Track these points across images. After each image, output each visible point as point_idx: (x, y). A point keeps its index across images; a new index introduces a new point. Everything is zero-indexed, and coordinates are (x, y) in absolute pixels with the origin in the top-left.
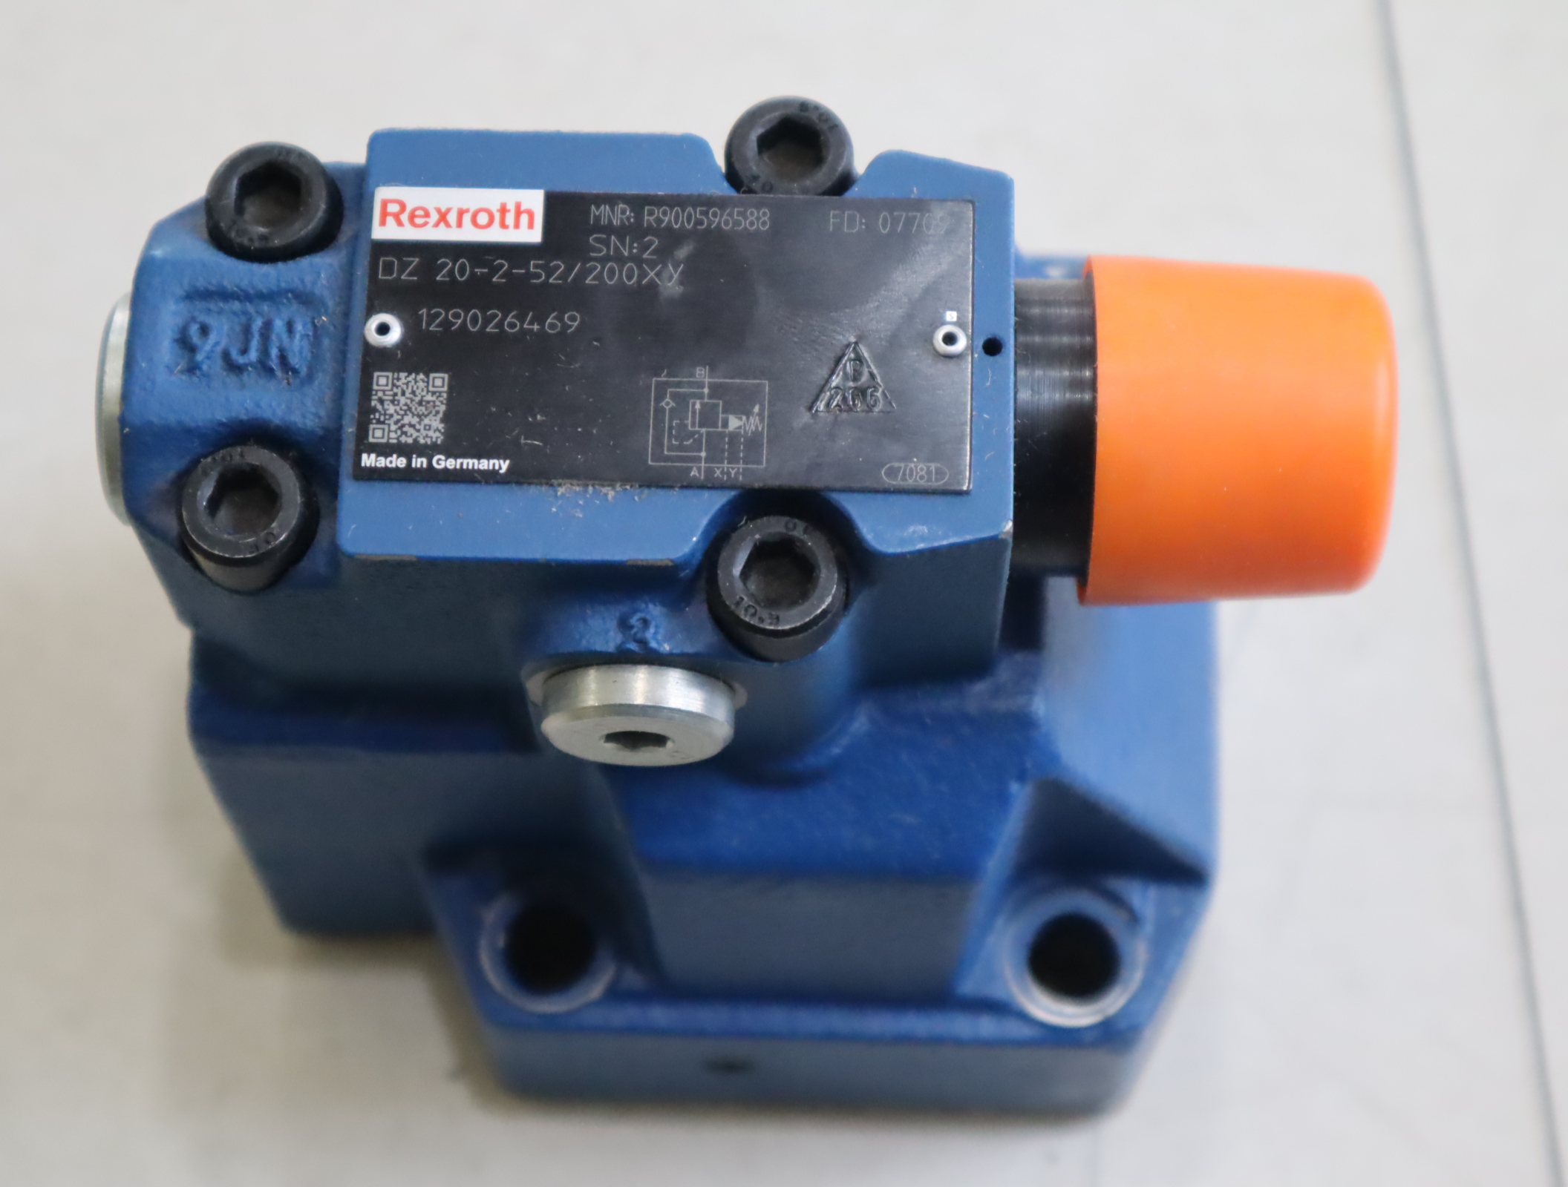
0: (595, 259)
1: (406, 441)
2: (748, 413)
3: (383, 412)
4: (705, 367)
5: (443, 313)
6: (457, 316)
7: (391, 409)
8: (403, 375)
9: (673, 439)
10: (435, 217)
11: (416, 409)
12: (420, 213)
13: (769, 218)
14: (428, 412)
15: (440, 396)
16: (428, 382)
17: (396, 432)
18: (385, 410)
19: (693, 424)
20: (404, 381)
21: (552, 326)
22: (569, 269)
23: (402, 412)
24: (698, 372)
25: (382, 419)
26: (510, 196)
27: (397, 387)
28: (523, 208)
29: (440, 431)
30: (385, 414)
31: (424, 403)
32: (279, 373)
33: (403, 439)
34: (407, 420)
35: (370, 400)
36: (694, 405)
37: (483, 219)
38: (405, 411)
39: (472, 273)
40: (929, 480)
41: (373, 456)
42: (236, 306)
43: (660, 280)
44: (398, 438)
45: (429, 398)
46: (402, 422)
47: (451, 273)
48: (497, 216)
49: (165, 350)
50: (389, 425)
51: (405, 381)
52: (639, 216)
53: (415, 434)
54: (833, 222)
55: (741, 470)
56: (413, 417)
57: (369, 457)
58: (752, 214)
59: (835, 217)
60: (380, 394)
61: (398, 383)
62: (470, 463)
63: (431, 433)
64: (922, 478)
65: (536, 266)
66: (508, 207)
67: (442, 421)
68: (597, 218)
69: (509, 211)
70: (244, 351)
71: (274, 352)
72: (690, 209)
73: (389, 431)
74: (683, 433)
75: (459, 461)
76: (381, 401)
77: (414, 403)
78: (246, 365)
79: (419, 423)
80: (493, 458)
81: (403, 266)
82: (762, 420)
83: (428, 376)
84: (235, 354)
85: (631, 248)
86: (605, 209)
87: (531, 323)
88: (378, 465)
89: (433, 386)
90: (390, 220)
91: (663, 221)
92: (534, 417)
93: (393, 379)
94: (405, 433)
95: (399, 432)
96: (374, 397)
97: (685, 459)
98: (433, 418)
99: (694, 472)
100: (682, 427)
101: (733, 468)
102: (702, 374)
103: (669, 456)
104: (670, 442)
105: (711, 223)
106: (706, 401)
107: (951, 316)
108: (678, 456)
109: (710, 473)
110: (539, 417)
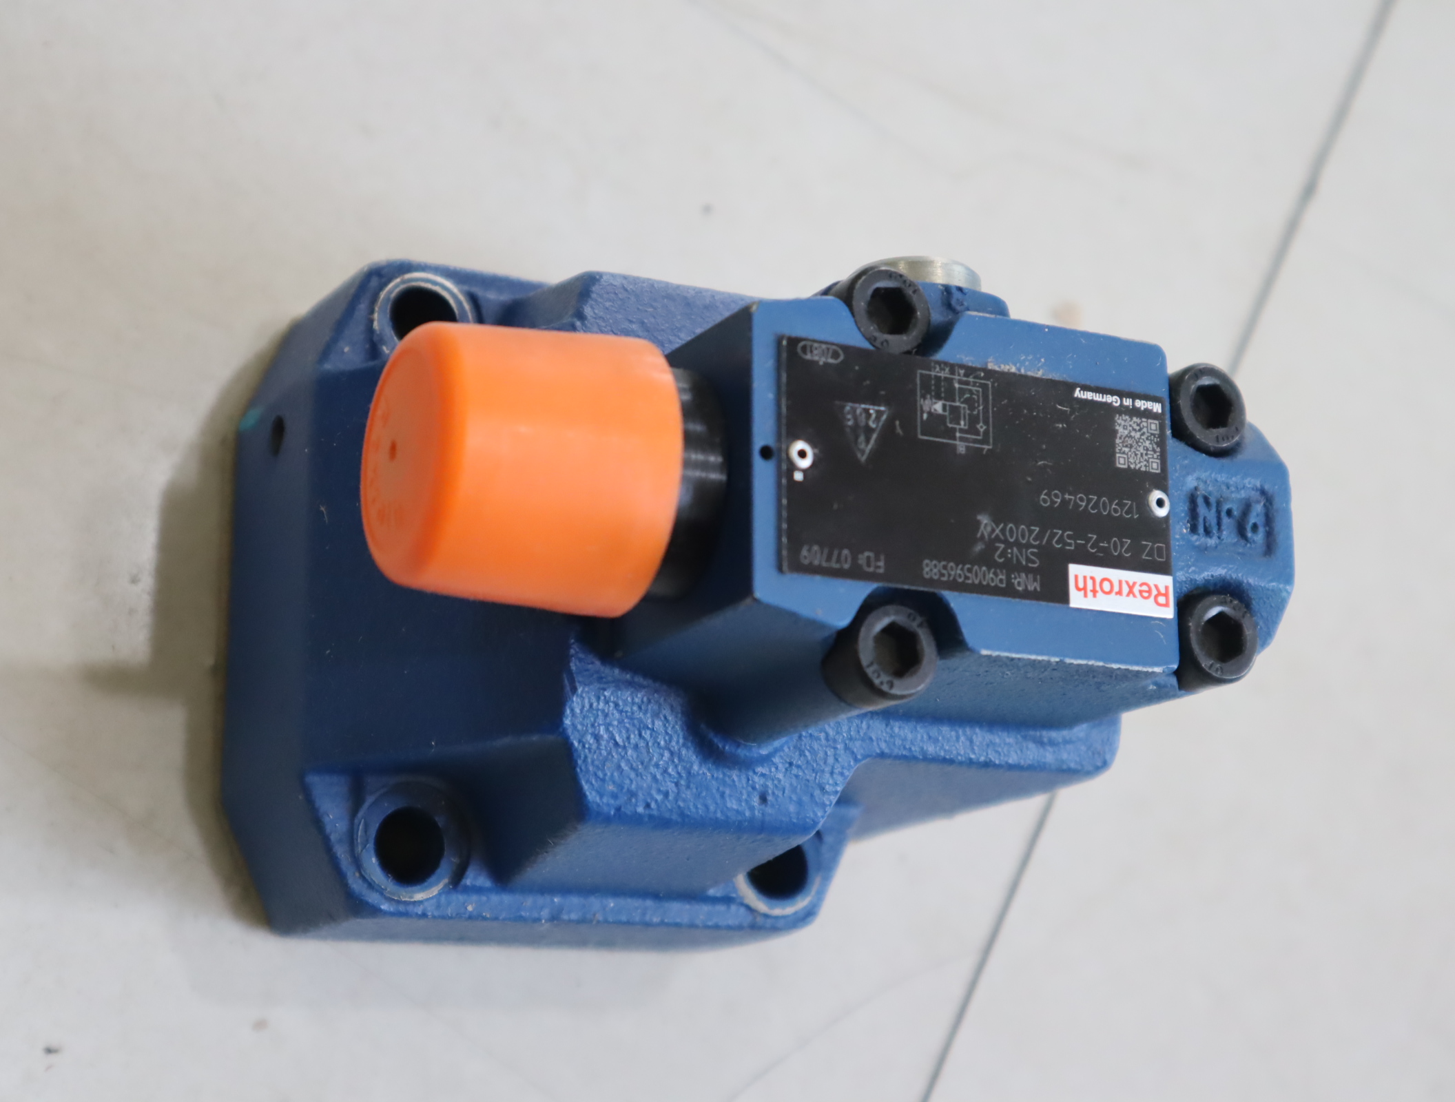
0: (1034, 547)
1: (1137, 419)
2: (930, 414)
3: (1152, 442)
4: (960, 453)
6: (1115, 511)
7: (1147, 444)
8: (1143, 469)
9: (976, 399)
10: (1136, 590)
11: (1133, 442)
12: (1146, 595)
13: (924, 569)
14: (1126, 440)
15: (1120, 450)
16: (1128, 462)
17: (1144, 427)
18: (1151, 444)
19: (964, 408)
21: (1057, 496)
22: (1050, 540)
23: (1141, 441)
24: (964, 449)
25: (1152, 437)
27: (1145, 460)
28: (1082, 592)
29: (1118, 424)
30: (1151, 440)
31: (1129, 446)
33: (1138, 421)
34: (1138, 435)
35: (1160, 452)
36: (965, 425)
38: (1139, 442)
39: (1109, 543)
40: (811, 347)
41: (1155, 411)
43: (992, 525)
44: (1142, 422)
45: (1126, 450)
46: (1140, 433)
47: (1122, 545)
48: (1098, 588)
50: (1148, 432)
51: (1142, 464)
52: (1009, 579)
53: (1131, 423)
54: (881, 561)
55: (932, 370)
56: (1135, 436)
58: (935, 574)
59: (879, 567)
61: (1145, 463)
62: (1098, 398)
63: (1123, 423)
65: (1070, 545)
67: (1116, 432)
68: (1035, 580)
69: (1091, 591)
72: (977, 582)
73: (1147, 427)
74: (971, 403)
75: (1104, 400)
76: (1154, 451)
77: (1135, 447)
79: (1130, 432)
80: (1084, 400)
81: (1151, 553)
82: (921, 407)
83: (1129, 466)
85: (1012, 553)
86: (1031, 588)
87: (1070, 500)
88: (1151, 404)
89: (1125, 458)
90: (1163, 591)
91: (993, 574)
92: (1063, 427)
93: (1149, 466)
94: (1138, 425)
95: (1141, 425)
96: (1158, 454)
97: (967, 383)
98: (1122, 434)
99: (962, 372)
100: (972, 408)
101: (938, 372)
102: (961, 448)
103: (978, 387)
104: (978, 396)
105: (962, 569)
106: (957, 427)
107: (798, 476)
108: (973, 386)
109: (952, 372)
110: (1060, 426)
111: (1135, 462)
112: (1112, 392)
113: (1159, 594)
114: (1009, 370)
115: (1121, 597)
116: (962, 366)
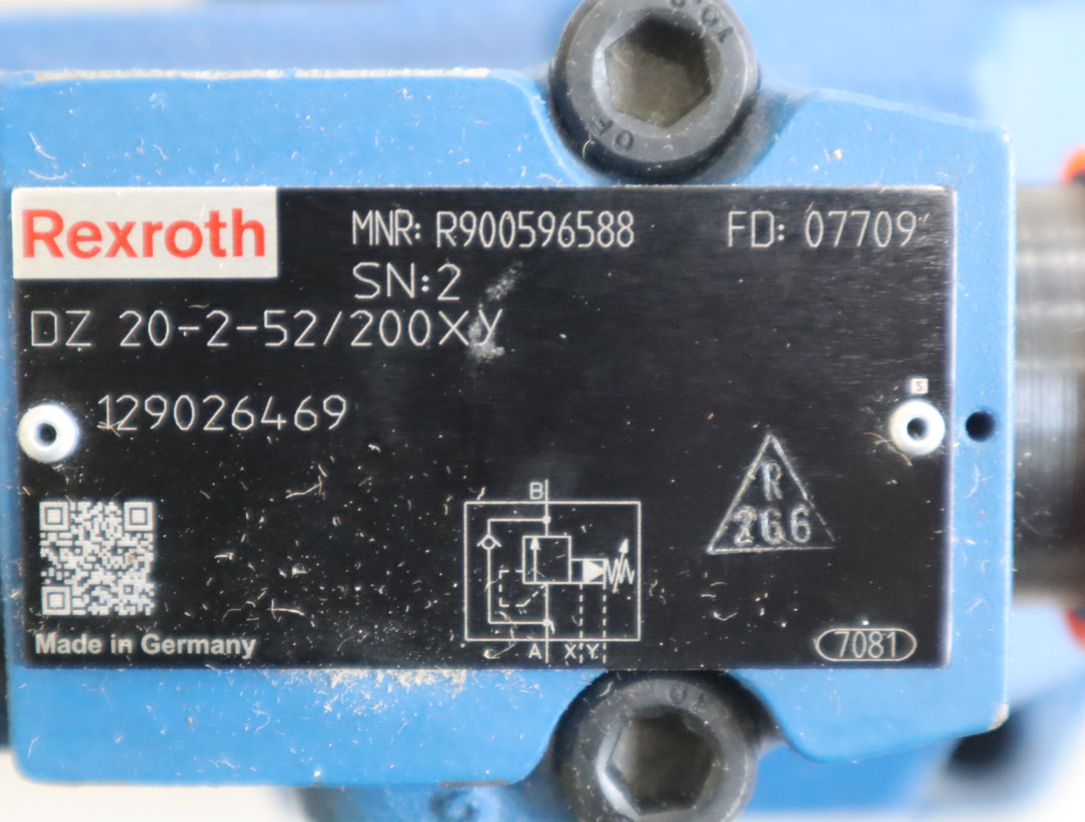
0: (365, 305)
1: (98, 613)
2: (613, 554)
3: (59, 567)
4: (543, 482)
5: (136, 400)
6: (157, 406)
7: (72, 561)
8: (84, 505)
9: (501, 600)
10: (109, 238)
11: (109, 560)
12: (85, 232)
13: (634, 228)
14: (128, 563)
15: (142, 539)
16: (122, 516)
17: (81, 597)
18: (63, 563)
19: (530, 577)
20: (85, 515)
21: (306, 419)
22: (325, 323)
23: (89, 566)
24: (532, 491)
25: (59, 578)
27: (77, 525)
28: (245, 219)
29: (147, 594)
30: (63, 570)
31: (120, 551)
33: (95, 610)
34: (96, 578)
35: (39, 547)
36: (529, 542)
37: (184, 239)
38: (93, 563)
39: (176, 334)
40: (887, 654)
41: (52, 636)
43: (466, 338)
44: (86, 608)
45: (126, 541)
46: (90, 582)
47: (142, 335)
48: (206, 234)
50: (70, 586)
51: (89, 516)
52: (429, 230)
53: (112, 601)
54: (734, 232)
55: (604, 647)
56: (105, 574)
57: (46, 638)
58: (606, 220)
59: (737, 221)
60: (52, 537)
61: (77, 520)
62: (197, 644)
63: (134, 599)
64: (876, 650)
65: (274, 319)
67: (151, 577)
68: (363, 234)
69: (224, 225)
72: (508, 215)
73: (72, 597)
74: (514, 590)
75: (181, 642)
76: (56, 548)
77: (104, 551)
79: (116, 582)
80: (231, 637)
81: (69, 324)
82: (633, 565)
83: (121, 507)
85: (419, 284)
86: (375, 217)
87: (272, 415)
88: (61, 651)
89: (132, 523)
90: (40, 246)
91: (466, 236)
92: (288, 570)
93: (70, 512)
94: (96, 599)
95: (87, 598)
96: (43, 543)
97: (522, 630)
98: (136, 575)
99: (534, 652)
100: (512, 580)
101: (592, 644)
102: (539, 493)
103: (495, 627)
104: (496, 606)
105: (541, 237)
106: (547, 536)
107: (919, 385)
108: (508, 627)
109: (557, 650)
110: (295, 571)
111: (105, 516)
112: (162, 661)
113: (49, 239)
114: (414, 675)
115: (148, 220)
116: (536, 664)
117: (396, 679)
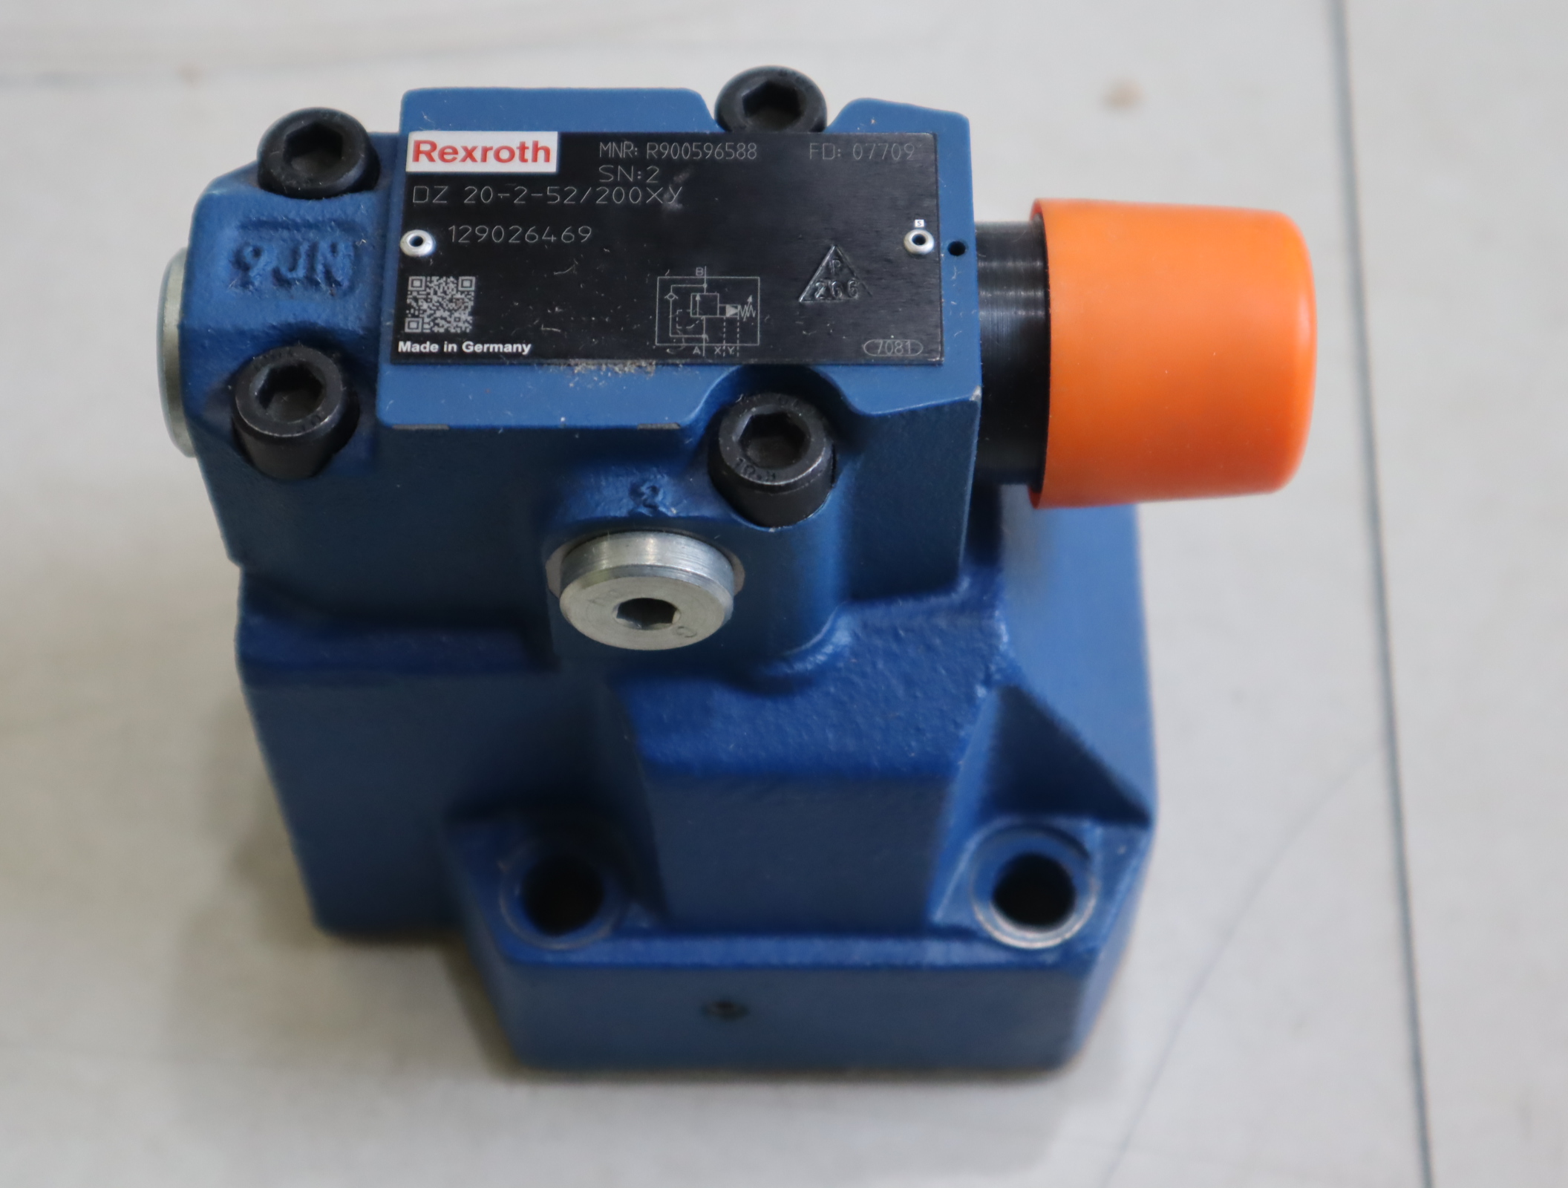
0: (606, 185)
1: (438, 331)
2: (744, 303)
3: (417, 308)
4: (703, 267)
5: (470, 228)
6: (483, 231)
7: (425, 306)
8: (435, 278)
9: (677, 325)
10: (462, 154)
11: (447, 305)
13: (757, 150)
14: (458, 307)
15: (468, 294)
16: (457, 284)
17: (429, 324)
18: (419, 307)
19: (695, 314)
20: (436, 283)
21: (568, 238)
22: (581, 193)
23: (435, 308)
24: (697, 271)
25: (417, 313)
26: (529, 137)
27: (430, 288)
28: (539, 146)
29: (468, 322)
30: (419, 310)
31: (454, 300)
32: (323, 286)
33: (436, 329)
34: (438, 314)
35: (406, 299)
36: (694, 297)
37: (505, 155)
38: (438, 307)
39: (496, 198)
41: (409, 343)
42: (285, 234)
43: (662, 200)
44: (431, 329)
45: (459, 296)
46: (435, 316)
47: (477, 197)
48: (517, 153)
49: (221, 267)
50: (423, 319)
52: (642, 151)
53: (446, 325)
54: (813, 153)
55: (738, 348)
56: (444, 311)
57: (405, 344)
58: (741, 147)
59: (814, 147)
60: (415, 294)
61: (431, 285)
62: (495, 347)
63: (461, 324)
64: (899, 351)
65: (552, 191)
66: (526, 145)
67: (471, 314)
68: (606, 153)
69: (528, 148)
70: (293, 268)
71: (320, 268)
72: (686, 144)
73: (423, 323)
74: (685, 320)
75: (486, 346)
76: (416, 300)
77: (445, 300)
78: (294, 279)
79: (450, 316)
80: (517, 343)
81: (434, 195)
82: (755, 308)
84: (284, 270)
85: (636, 175)
86: (612, 147)
87: (549, 235)
88: (413, 350)
89: (462, 287)
90: (423, 158)
91: (663, 154)
92: (553, 309)
93: (426, 281)
94: (438, 325)
95: (432, 324)
96: (409, 297)
97: (688, 340)
98: (462, 312)
99: (696, 351)
100: (684, 315)
101: (731, 348)
102: (701, 273)
103: (673, 338)
104: (674, 327)
105: (705, 154)
106: (705, 293)
107: (919, 223)
108: (681, 338)
109: (710, 351)
110: (557, 309)
112: (476, 359)
114: (625, 365)
115: (484, 145)
116: (697, 357)
117: (613, 369)
